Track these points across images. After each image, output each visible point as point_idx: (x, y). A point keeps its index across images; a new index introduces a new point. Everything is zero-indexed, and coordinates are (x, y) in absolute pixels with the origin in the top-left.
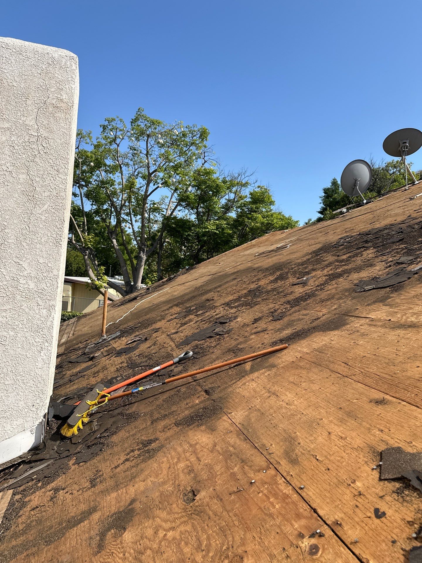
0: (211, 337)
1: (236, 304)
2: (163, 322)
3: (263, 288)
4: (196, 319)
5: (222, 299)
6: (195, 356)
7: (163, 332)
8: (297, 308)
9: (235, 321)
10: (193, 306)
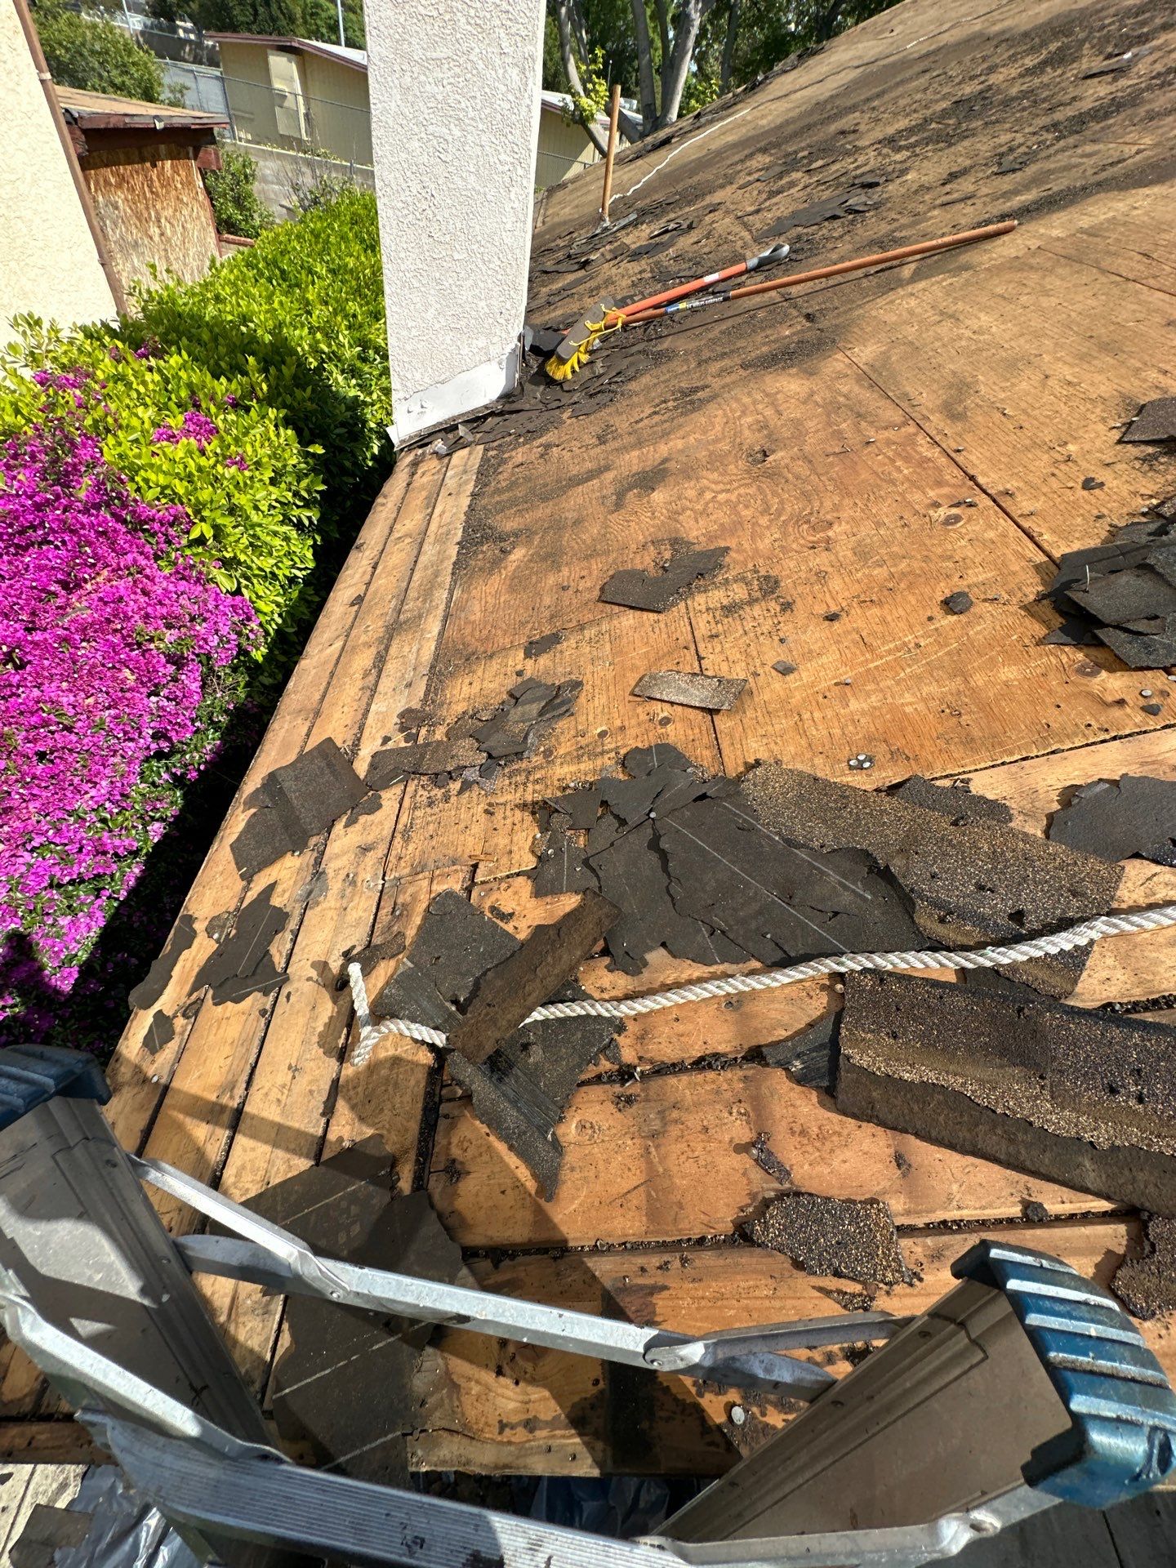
0: (835, 217)
1: (912, 140)
2: (729, 189)
3: (999, 91)
4: (806, 180)
5: (878, 129)
6: (794, 256)
7: (727, 212)
8: (1071, 140)
9: (898, 181)
10: (803, 149)
